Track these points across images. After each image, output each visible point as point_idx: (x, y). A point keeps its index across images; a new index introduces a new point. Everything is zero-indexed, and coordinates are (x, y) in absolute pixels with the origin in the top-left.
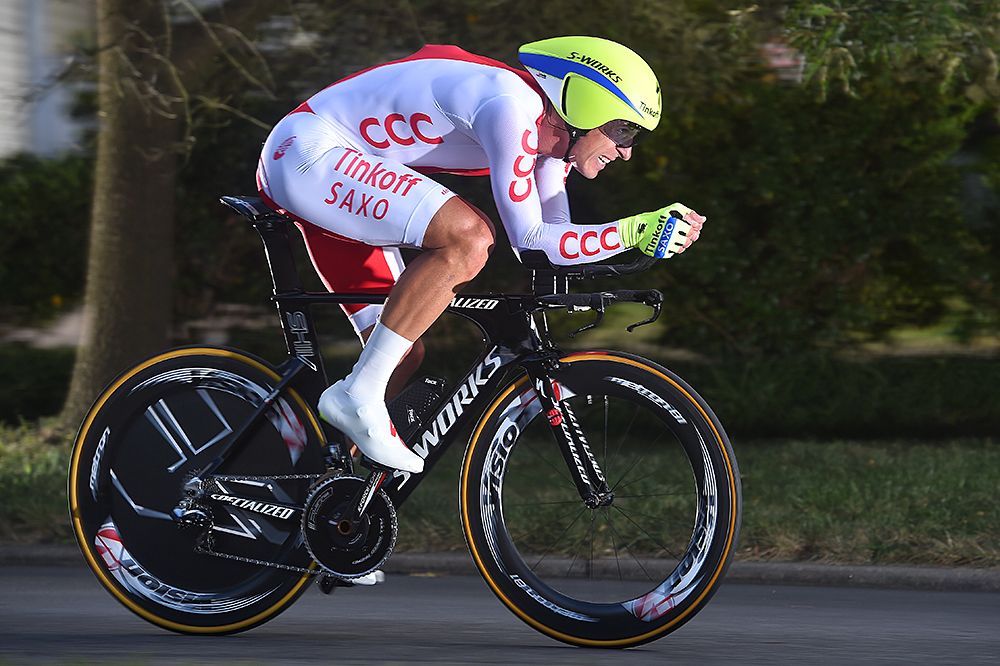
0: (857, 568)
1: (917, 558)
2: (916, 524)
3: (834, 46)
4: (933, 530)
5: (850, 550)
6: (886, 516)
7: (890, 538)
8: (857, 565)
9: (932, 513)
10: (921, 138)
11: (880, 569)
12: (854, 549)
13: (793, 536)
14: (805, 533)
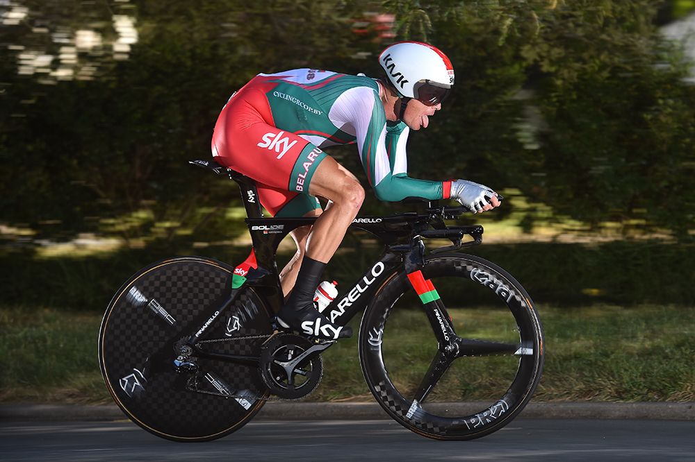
0: (452, 404)
1: (496, 395)
2: (494, 369)
3: (415, 9)
4: (507, 374)
5: (446, 391)
6: (473, 364)
7: (475, 380)
8: (451, 402)
9: (506, 361)
10: (493, 80)
11: (468, 404)
12: (449, 390)
13: (403, 382)
14: (413, 379)
